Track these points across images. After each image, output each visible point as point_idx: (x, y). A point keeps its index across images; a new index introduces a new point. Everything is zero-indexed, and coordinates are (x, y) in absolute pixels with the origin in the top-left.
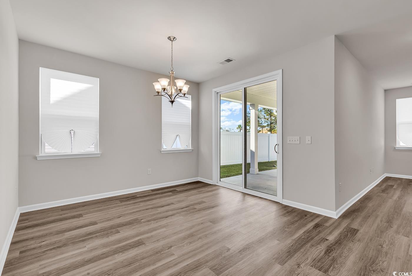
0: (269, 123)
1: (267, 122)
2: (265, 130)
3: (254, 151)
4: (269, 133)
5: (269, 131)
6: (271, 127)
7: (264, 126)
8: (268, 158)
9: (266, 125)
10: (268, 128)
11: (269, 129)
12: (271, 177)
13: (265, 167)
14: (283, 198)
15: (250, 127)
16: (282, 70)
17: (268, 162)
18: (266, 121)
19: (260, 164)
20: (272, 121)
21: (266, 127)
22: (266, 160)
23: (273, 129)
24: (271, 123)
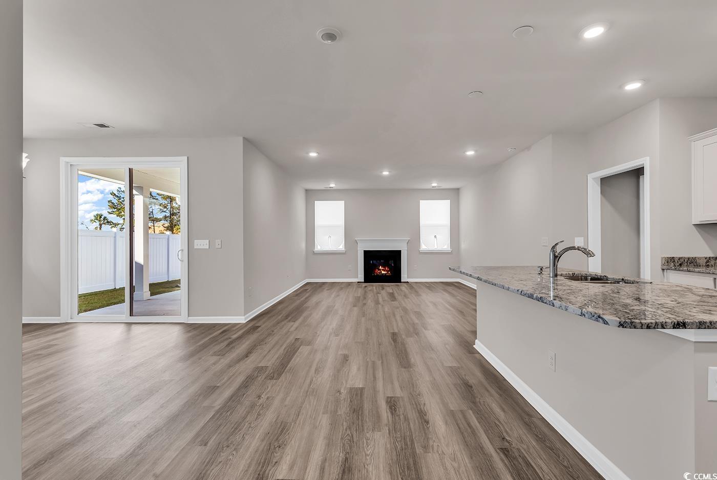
0: (168, 214)
1: (165, 212)
2: (159, 227)
3: (143, 264)
4: (168, 233)
5: (168, 229)
6: (171, 222)
7: (156, 219)
8: (167, 276)
9: (161, 217)
10: (166, 222)
11: (167, 224)
12: (171, 301)
13: (162, 289)
14: (189, 316)
15: (124, 219)
16: (188, 158)
17: (168, 282)
18: (161, 209)
19: (152, 286)
20: (175, 211)
21: (163, 222)
22: (163, 279)
23: (175, 225)
24: (172, 214)
